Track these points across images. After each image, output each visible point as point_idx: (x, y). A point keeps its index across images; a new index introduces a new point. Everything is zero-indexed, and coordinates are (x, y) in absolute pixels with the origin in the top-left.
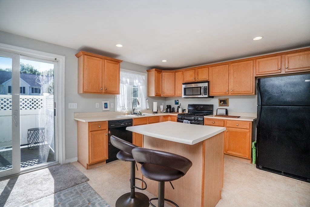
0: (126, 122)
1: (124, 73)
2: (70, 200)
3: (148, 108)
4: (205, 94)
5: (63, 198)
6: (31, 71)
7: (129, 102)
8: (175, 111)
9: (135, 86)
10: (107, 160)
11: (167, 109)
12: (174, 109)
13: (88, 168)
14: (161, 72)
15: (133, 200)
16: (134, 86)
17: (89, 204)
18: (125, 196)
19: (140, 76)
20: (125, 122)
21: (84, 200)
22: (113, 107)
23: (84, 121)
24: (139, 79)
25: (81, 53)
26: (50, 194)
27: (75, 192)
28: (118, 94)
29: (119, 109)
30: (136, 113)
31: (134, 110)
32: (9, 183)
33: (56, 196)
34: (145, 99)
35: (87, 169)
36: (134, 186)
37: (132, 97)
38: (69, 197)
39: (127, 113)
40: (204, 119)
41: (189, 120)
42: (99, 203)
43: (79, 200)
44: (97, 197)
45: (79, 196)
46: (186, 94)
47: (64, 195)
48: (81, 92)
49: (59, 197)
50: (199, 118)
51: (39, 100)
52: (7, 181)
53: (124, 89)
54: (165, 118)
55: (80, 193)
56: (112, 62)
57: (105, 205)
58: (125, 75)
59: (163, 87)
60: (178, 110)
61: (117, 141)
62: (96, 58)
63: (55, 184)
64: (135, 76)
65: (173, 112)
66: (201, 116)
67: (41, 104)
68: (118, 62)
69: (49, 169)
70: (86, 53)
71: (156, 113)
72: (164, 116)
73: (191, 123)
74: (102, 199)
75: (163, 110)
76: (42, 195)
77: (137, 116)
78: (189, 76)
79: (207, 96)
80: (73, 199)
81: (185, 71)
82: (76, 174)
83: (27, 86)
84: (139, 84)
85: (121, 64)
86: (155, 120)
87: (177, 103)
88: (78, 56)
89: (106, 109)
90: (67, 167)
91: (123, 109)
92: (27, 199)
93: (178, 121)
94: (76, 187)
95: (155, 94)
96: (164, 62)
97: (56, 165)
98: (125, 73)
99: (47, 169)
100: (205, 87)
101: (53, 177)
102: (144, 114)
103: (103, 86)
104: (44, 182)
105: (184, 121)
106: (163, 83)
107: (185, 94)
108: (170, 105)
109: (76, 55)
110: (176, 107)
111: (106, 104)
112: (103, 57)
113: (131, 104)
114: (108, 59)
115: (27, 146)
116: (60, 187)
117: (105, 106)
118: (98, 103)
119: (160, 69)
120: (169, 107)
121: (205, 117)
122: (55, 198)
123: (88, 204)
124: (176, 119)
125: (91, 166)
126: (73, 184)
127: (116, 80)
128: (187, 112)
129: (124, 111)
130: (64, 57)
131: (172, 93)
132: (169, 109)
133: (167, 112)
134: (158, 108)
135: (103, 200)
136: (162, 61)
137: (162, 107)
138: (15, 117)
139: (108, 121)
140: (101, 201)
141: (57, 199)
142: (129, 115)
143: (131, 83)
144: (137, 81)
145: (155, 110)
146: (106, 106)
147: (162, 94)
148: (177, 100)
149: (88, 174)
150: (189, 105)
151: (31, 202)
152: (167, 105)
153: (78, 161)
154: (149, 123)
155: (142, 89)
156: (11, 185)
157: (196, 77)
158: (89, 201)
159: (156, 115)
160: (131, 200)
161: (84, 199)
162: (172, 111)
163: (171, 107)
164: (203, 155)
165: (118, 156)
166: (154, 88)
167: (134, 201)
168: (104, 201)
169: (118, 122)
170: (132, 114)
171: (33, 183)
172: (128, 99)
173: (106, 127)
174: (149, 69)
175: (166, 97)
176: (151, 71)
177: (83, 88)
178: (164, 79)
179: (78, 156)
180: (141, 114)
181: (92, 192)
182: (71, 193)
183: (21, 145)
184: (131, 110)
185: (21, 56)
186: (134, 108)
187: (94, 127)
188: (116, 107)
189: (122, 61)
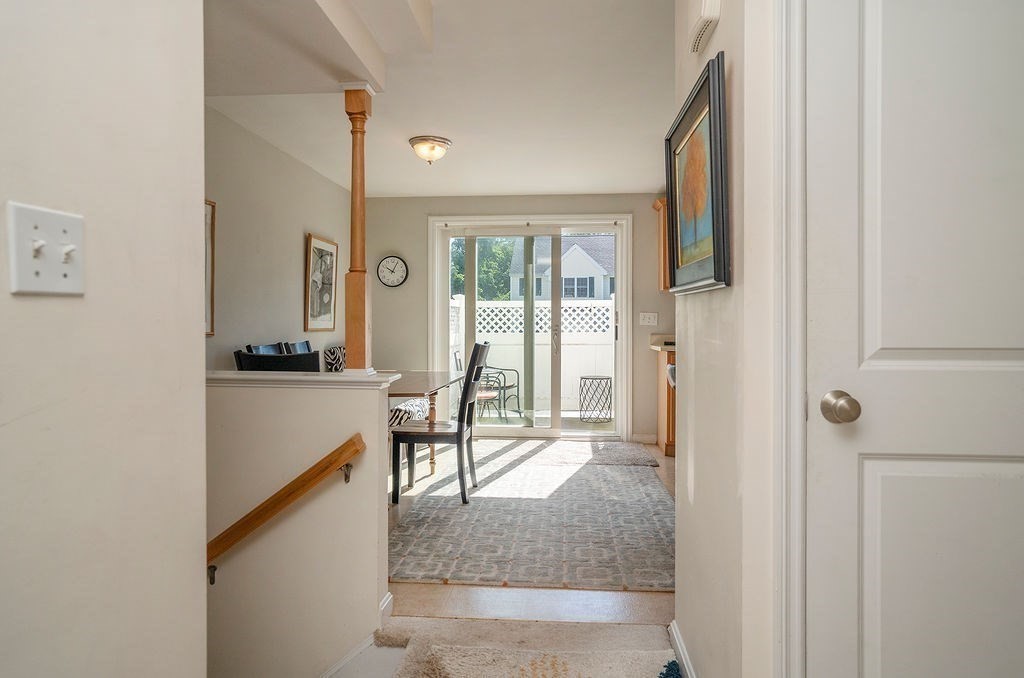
35: (666, 455)
51: (604, 310)
67: (606, 320)
82: (641, 456)
88: (656, 208)
90: (632, 445)
109: (653, 207)
130: (631, 215)
153: (657, 443)
179: (657, 434)
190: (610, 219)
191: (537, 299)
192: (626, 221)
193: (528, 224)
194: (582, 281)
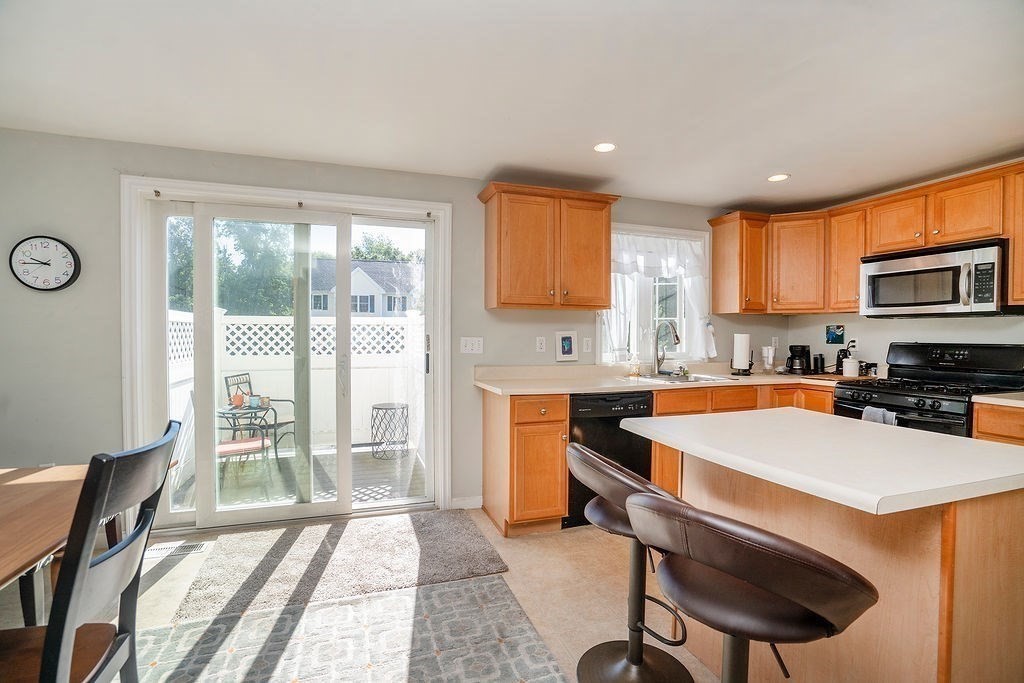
0: (629, 400)
1: (625, 237)
2: (453, 615)
3: (714, 354)
4: (979, 300)
5: (437, 603)
6: (387, 253)
7: (644, 335)
8: (826, 370)
9: (666, 280)
10: (564, 519)
11: (791, 359)
12: (823, 360)
13: (510, 532)
14: (767, 221)
15: (634, 669)
16: (661, 279)
17: (500, 641)
18: (610, 650)
19: (683, 242)
20: (624, 401)
21: (489, 626)
22: (589, 351)
23: (498, 391)
24: (678, 255)
25: (493, 189)
26: (408, 584)
27: (467, 596)
28: (605, 307)
29: (608, 358)
30: (669, 374)
31: (659, 361)
32: (329, 533)
33: (421, 596)
34: (702, 322)
35: (506, 536)
36: (639, 624)
37: (654, 316)
38: (452, 604)
39: (635, 370)
40: (976, 407)
41: (890, 408)
42: (528, 648)
43: (476, 622)
44: (526, 626)
45: (478, 611)
46: (881, 303)
47: (440, 595)
48: (494, 304)
49: (428, 597)
50: (944, 403)
51: (398, 329)
52: (328, 526)
53: (627, 289)
54: (782, 396)
55: (479, 600)
56: (586, 204)
57: (545, 657)
58: (629, 244)
59: (775, 278)
60: (840, 364)
61: (586, 461)
62: (533, 198)
63: (422, 562)
64: (666, 246)
65: (816, 372)
66: (957, 393)
67: (400, 340)
68: (605, 202)
69: (412, 518)
70: (505, 185)
71: (746, 373)
72: (776, 388)
73: (902, 423)
74: (539, 638)
75: (774, 365)
76: (391, 581)
77: (668, 383)
78: (896, 228)
79: (992, 307)
80: (462, 615)
81: (875, 206)
82: (475, 546)
83: (379, 293)
84: (681, 271)
85: (615, 207)
86: (740, 399)
87: (837, 339)
88: (484, 198)
89: (567, 357)
90: (454, 518)
91: (623, 358)
92: (361, 583)
93: (839, 410)
94: (472, 583)
95: (741, 305)
96: (778, 183)
97: (428, 510)
98: (630, 237)
99: (407, 516)
100: (980, 268)
101: (419, 539)
102: (695, 378)
103: (557, 285)
104: (397, 548)
105: (868, 410)
106: (775, 262)
107: (875, 302)
108: (803, 347)
109: (479, 197)
110: (831, 352)
111: (567, 340)
112: (558, 190)
113: (652, 340)
114: (571, 195)
115: (369, 449)
116: (432, 571)
117: (563, 347)
118: (543, 337)
119: (759, 213)
120: (800, 353)
121: (975, 398)
122: (418, 598)
123: (497, 642)
124: (830, 400)
125: (517, 528)
126: (465, 571)
127: (599, 261)
128: (882, 373)
129: (626, 364)
130: (450, 205)
131: (812, 300)
132: (802, 360)
133: (791, 371)
134: (755, 355)
135: (541, 643)
136: (770, 179)
137: (769, 353)
138: (341, 372)
139: (571, 395)
140: (534, 643)
141: (424, 603)
142: (641, 379)
143: (652, 271)
144: (672, 261)
145: (741, 362)
146: (567, 346)
147: (769, 304)
148: (839, 327)
149: (507, 551)
150: (895, 348)
151: (368, 595)
152: (791, 347)
153: (484, 508)
154: (715, 411)
155: (691, 286)
156: (333, 538)
157: (930, 227)
158: (501, 631)
159: (743, 381)
160: (627, 669)
161: (490, 623)
162: (817, 367)
163: (809, 351)
164: (943, 565)
165: (589, 512)
166: (738, 283)
167: (640, 673)
168: (544, 647)
169: (605, 399)
170: (653, 376)
171: (376, 545)
172: (639, 325)
173: (565, 414)
174: (718, 216)
175: (787, 316)
176: (724, 222)
177: (499, 293)
178: (779, 248)
179: (484, 495)
180: (684, 375)
181: (512, 608)
182: (458, 595)
183: (354, 446)
184: (651, 359)
185: (353, 217)
186: (660, 354)
187: (526, 412)
188: (601, 348)
189: (616, 198)
190: (419, 209)
191: (313, 316)
192: (443, 212)
193: (300, 204)
194: (364, 299)
